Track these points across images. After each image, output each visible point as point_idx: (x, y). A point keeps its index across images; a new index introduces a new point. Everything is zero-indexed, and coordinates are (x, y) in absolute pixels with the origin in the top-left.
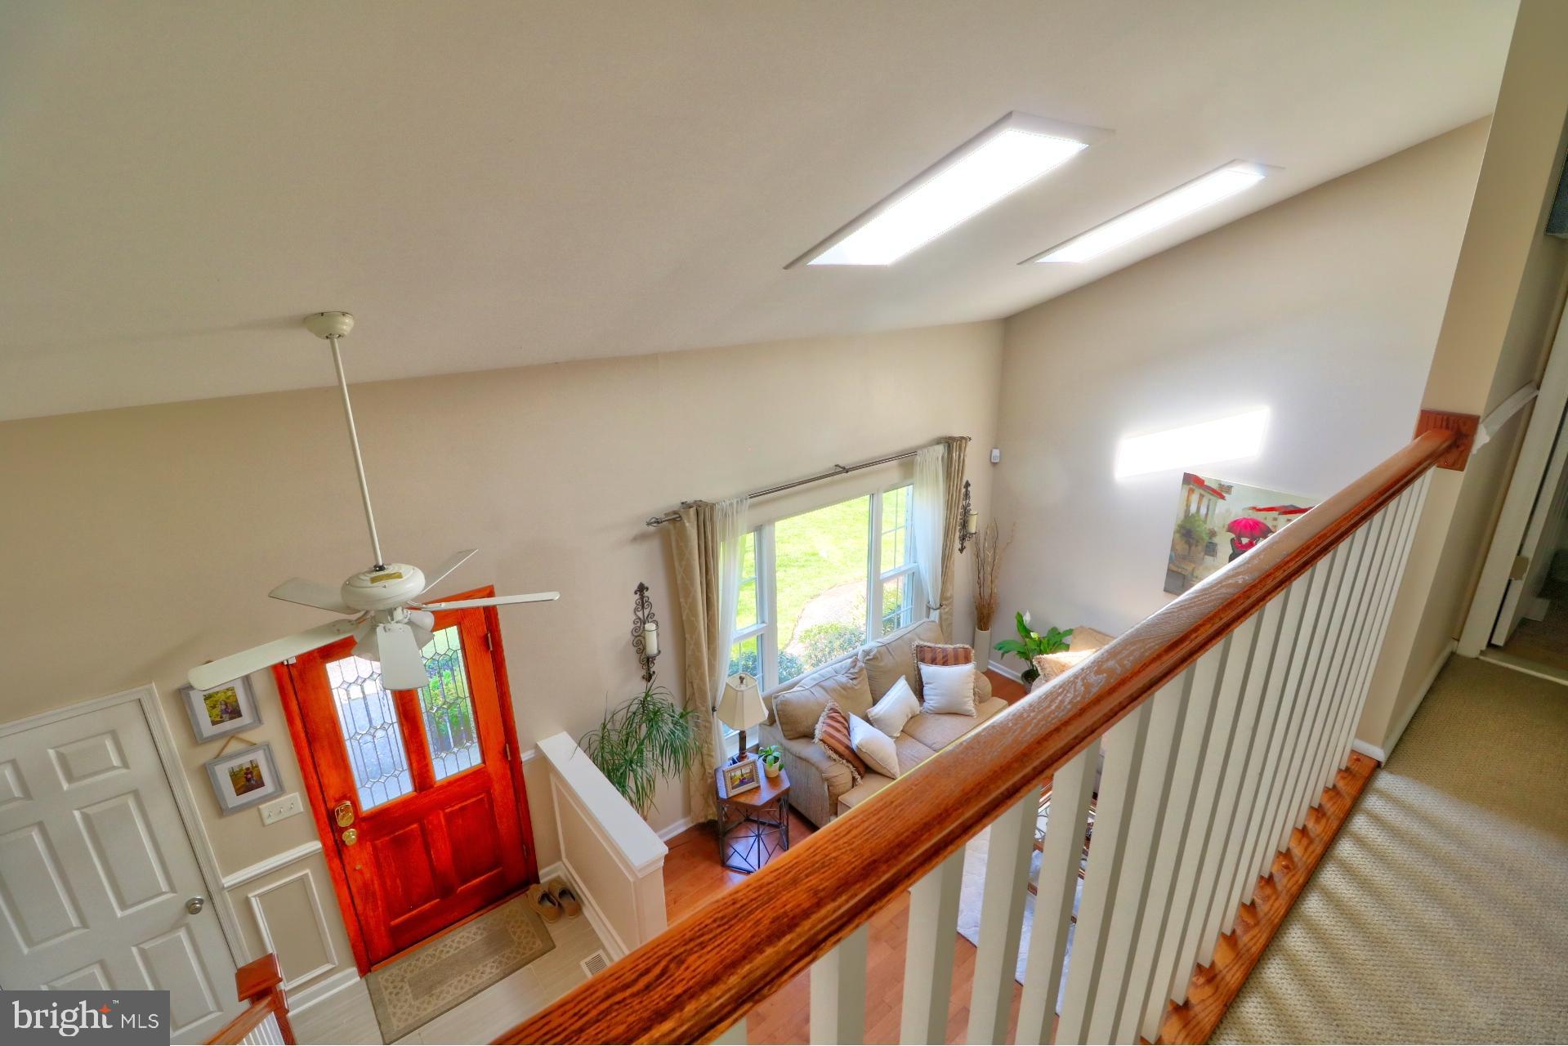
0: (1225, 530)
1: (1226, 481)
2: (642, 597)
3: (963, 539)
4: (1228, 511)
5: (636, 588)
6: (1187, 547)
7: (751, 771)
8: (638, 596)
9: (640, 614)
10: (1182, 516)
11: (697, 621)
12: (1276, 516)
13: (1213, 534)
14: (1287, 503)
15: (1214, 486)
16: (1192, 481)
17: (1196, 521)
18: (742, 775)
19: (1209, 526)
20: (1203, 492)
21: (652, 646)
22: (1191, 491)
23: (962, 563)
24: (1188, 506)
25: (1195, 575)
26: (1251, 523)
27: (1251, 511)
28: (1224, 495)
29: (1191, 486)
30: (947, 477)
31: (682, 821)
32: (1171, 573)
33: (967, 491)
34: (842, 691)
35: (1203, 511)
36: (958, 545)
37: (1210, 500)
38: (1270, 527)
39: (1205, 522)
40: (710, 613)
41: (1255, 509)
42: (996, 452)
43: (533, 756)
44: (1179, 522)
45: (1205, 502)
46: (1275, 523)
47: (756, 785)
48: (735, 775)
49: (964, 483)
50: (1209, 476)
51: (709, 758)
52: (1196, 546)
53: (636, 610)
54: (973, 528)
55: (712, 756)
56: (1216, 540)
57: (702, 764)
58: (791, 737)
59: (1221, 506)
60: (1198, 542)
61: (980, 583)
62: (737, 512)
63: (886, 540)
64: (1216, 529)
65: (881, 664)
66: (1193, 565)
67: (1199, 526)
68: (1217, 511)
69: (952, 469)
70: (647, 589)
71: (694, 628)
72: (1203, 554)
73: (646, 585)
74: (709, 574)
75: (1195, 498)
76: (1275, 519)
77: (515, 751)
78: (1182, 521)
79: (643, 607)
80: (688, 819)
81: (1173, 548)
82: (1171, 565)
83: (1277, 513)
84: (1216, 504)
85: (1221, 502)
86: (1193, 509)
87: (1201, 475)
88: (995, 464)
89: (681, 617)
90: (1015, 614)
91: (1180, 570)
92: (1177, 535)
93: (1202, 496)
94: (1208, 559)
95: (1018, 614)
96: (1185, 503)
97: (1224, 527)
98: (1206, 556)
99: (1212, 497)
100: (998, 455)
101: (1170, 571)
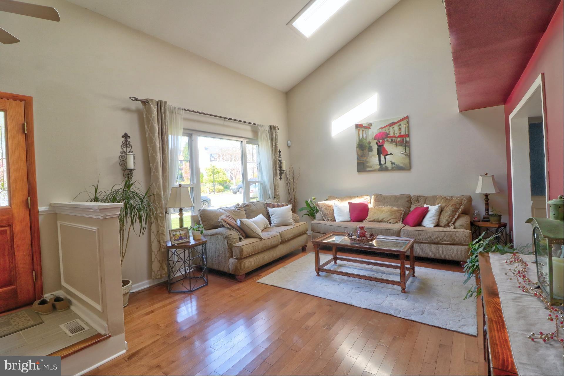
0: (373, 140)
1: (370, 122)
2: (126, 140)
3: (281, 174)
4: (373, 132)
5: (123, 135)
6: (362, 151)
7: (185, 233)
8: (123, 139)
9: (125, 149)
10: (358, 140)
11: (156, 155)
12: (389, 128)
13: (370, 143)
14: (391, 122)
15: (366, 125)
16: (358, 126)
17: (363, 140)
18: (180, 235)
19: (368, 141)
20: (362, 129)
21: (131, 165)
22: (359, 130)
23: (281, 184)
24: (359, 136)
25: (367, 161)
26: (381, 134)
27: (380, 129)
28: (370, 127)
29: (359, 128)
30: (271, 140)
31: (146, 281)
32: (359, 164)
33: (280, 154)
34: (233, 212)
35: (365, 136)
36: (279, 177)
37: (366, 131)
38: (388, 133)
39: (366, 140)
40: (164, 156)
41: (381, 128)
42: (289, 142)
43: (47, 209)
44: (357, 143)
45: (364, 132)
46: (389, 131)
47: (188, 240)
48: (176, 234)
49: (278, 151)
50: (364, 123)
51: (163, 236)
52: (365, 150)
53: (122, 146)
54: (284, 168)
55: (164, 235)
56: (371, 145)
57: (159, 242)
58: (207, 228)
59: (370, 132)
60: (365, 148)
61: (290, 195)
62: (178, 114)
63: (249, 166)
64: (370, 141)
65: (251, 208)
66: (365, 158)
67: (364, 142)
68: (369, 134)
69: (273, 139)
70: (129, 137)
71: (154, 159)
72: (368, 152)
73: (129, 135)
74: (163, 135)
75: (361, 132)
76: (389, 129)
77: (34, 203)
78: (358, 143)
79: (127, 146)
80: (151, 280)
81: (357, 154)
82: (358, 161)
83: (389, 127)
84: (368, 131)
85: (370, 130)
86: (361, 136)
87: (361, 123)
88: (289, 147)
89: (148, 154)
90: (305, 202)
91: (361, 162)
92: (358, 148)
93: (363, 130)
94: (370, 153)
95: (306, 201)
96: (358, 136)
97: (373, 139)
98: (369, 152)
99: (367, 130)
100: (290, 143)
101: (358, 163)
